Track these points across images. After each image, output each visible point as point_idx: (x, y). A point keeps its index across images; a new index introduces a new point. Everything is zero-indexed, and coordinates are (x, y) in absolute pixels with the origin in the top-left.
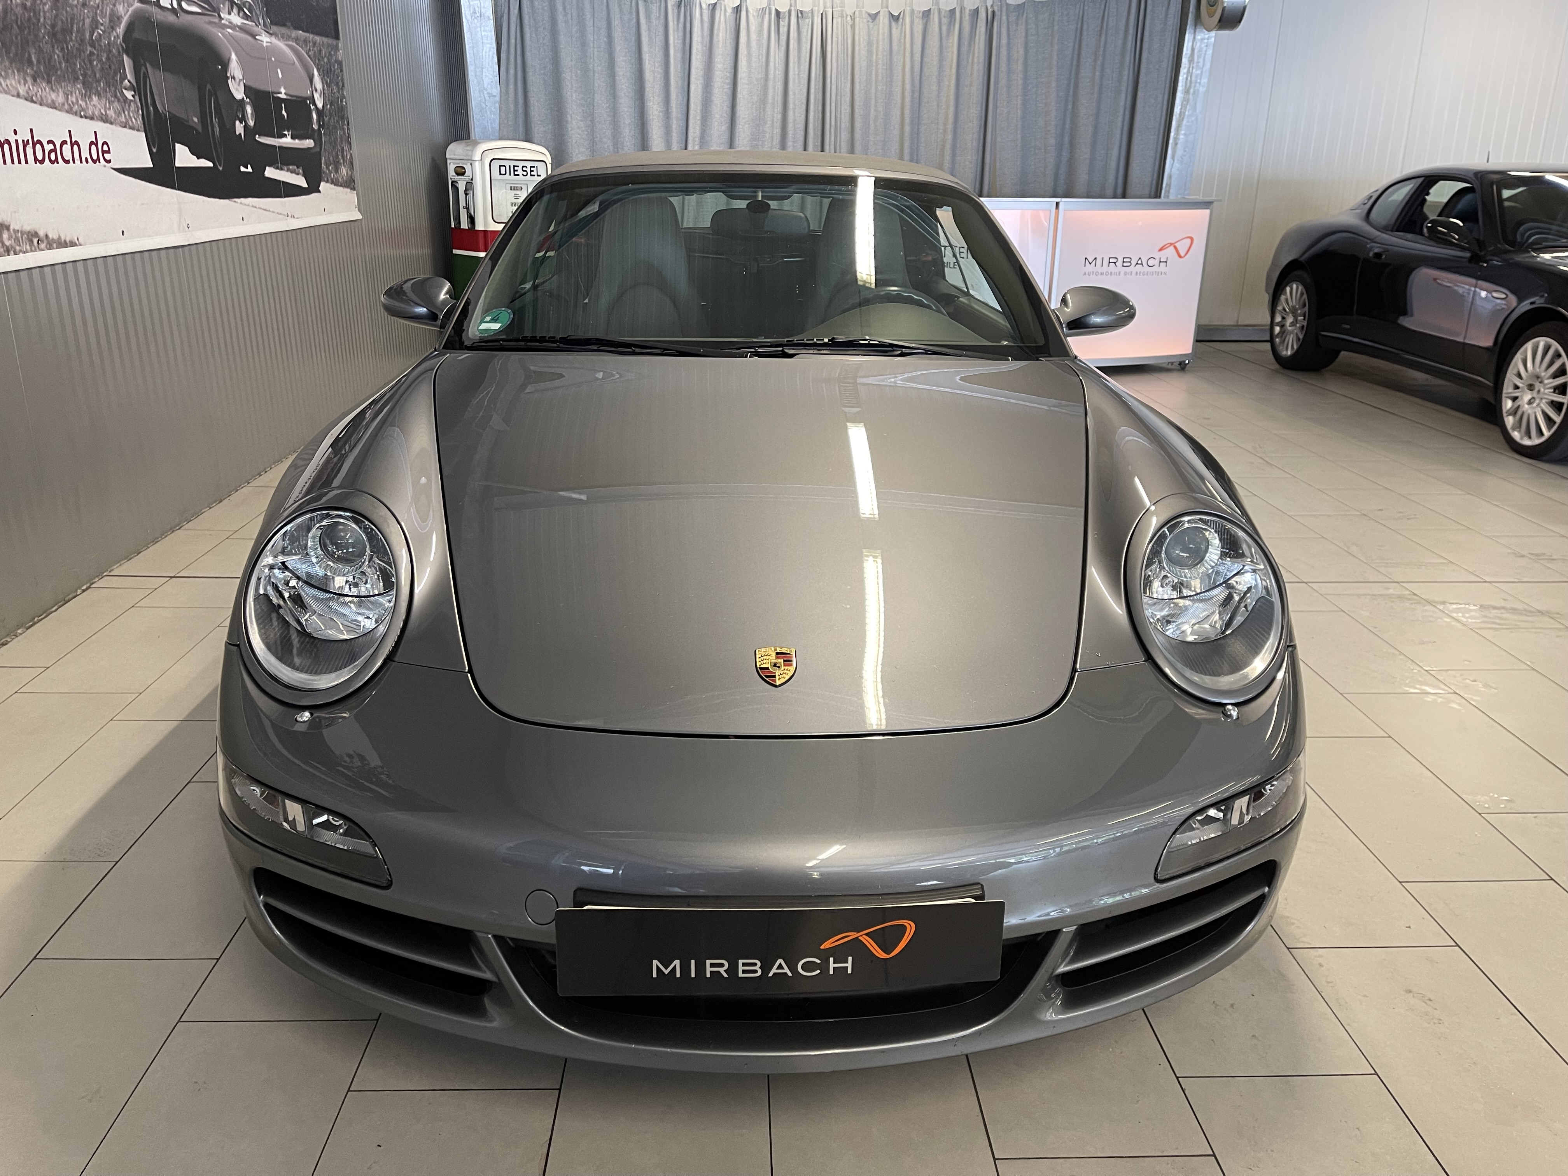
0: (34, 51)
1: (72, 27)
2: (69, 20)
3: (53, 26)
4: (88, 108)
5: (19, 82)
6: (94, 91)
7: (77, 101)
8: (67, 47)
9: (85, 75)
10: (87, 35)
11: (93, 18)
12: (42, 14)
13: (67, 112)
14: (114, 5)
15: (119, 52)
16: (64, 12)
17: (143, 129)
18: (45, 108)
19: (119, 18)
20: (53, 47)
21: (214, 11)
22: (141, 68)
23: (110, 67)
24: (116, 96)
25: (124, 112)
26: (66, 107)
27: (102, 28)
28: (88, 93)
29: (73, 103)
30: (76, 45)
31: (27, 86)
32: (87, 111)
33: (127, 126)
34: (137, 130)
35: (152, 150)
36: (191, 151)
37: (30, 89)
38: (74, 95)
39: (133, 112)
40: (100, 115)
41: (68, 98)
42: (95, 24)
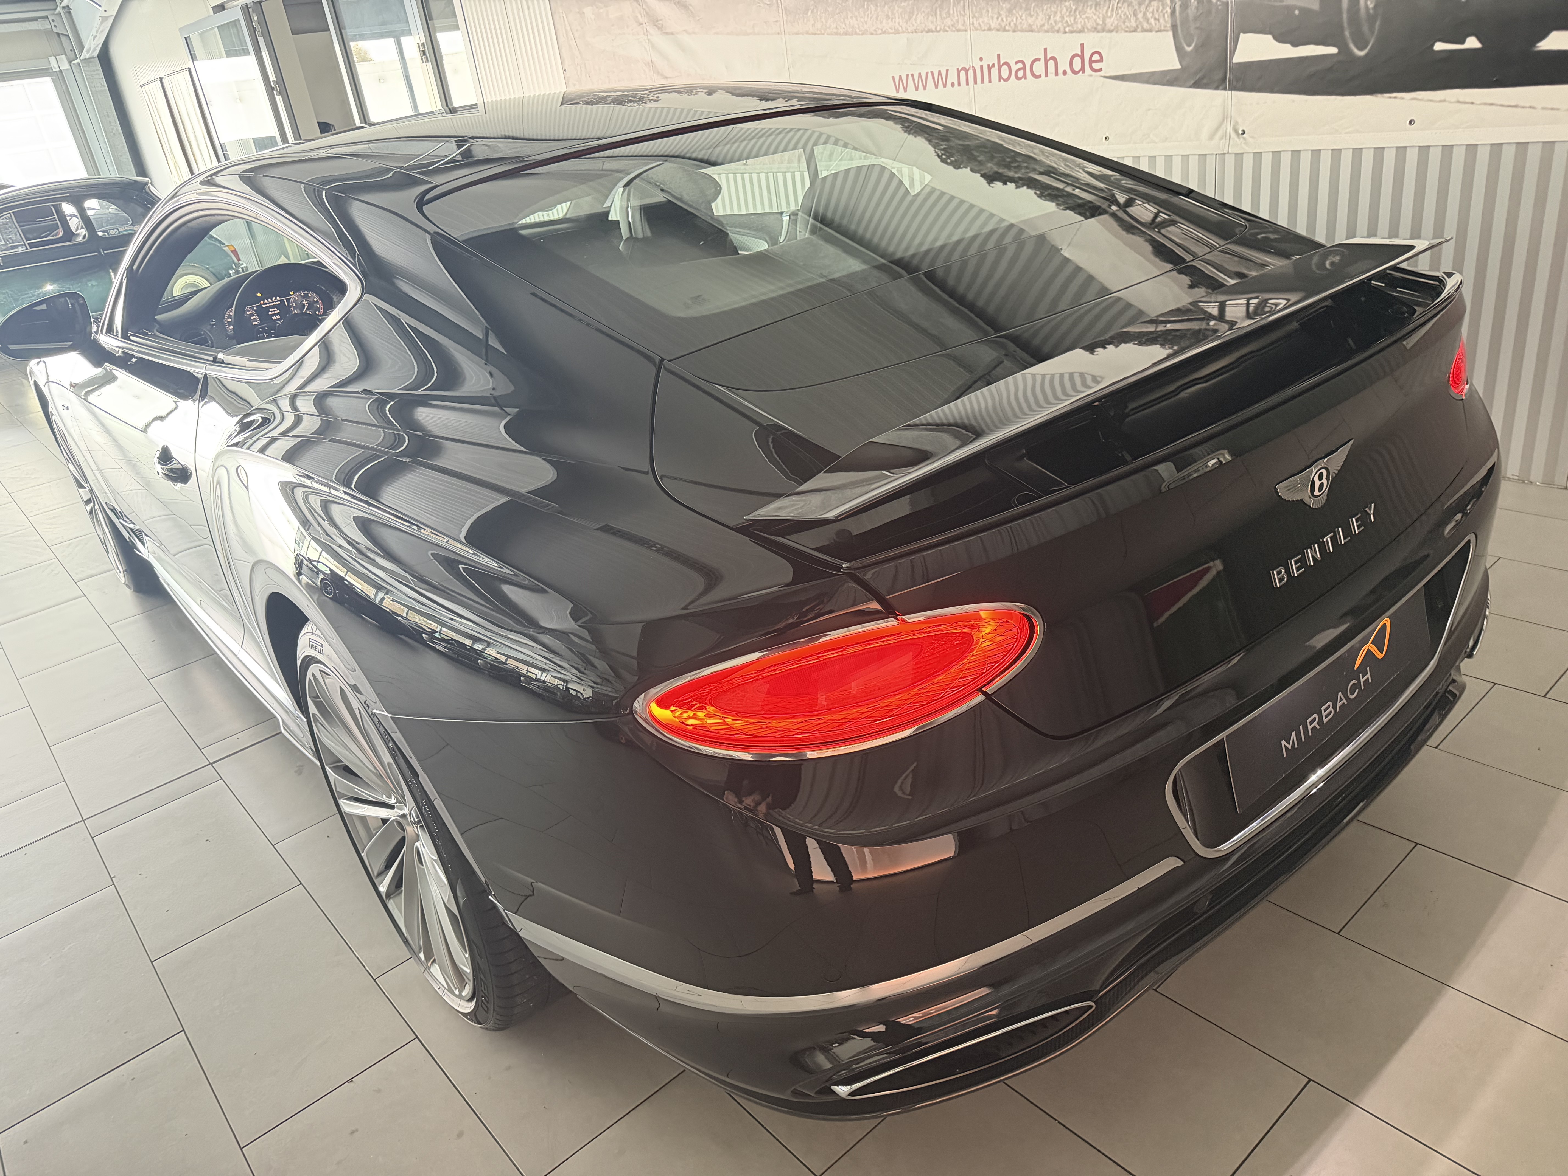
4: (1075, 22)
7: (1062, 18)
13: (1047, 31)
17: (1169, 28)
18: (1019, 33)
31: (1000, 19)
32: (1075, 26)
33: (1139, 30)
34: (1157, 32)
35: (1183, 48)
36: (1280, 38)
37: (1003, 21)
38: (1059, 14)
39: (1153, 13)
40: (1095, 26)
41: (1050, 18)
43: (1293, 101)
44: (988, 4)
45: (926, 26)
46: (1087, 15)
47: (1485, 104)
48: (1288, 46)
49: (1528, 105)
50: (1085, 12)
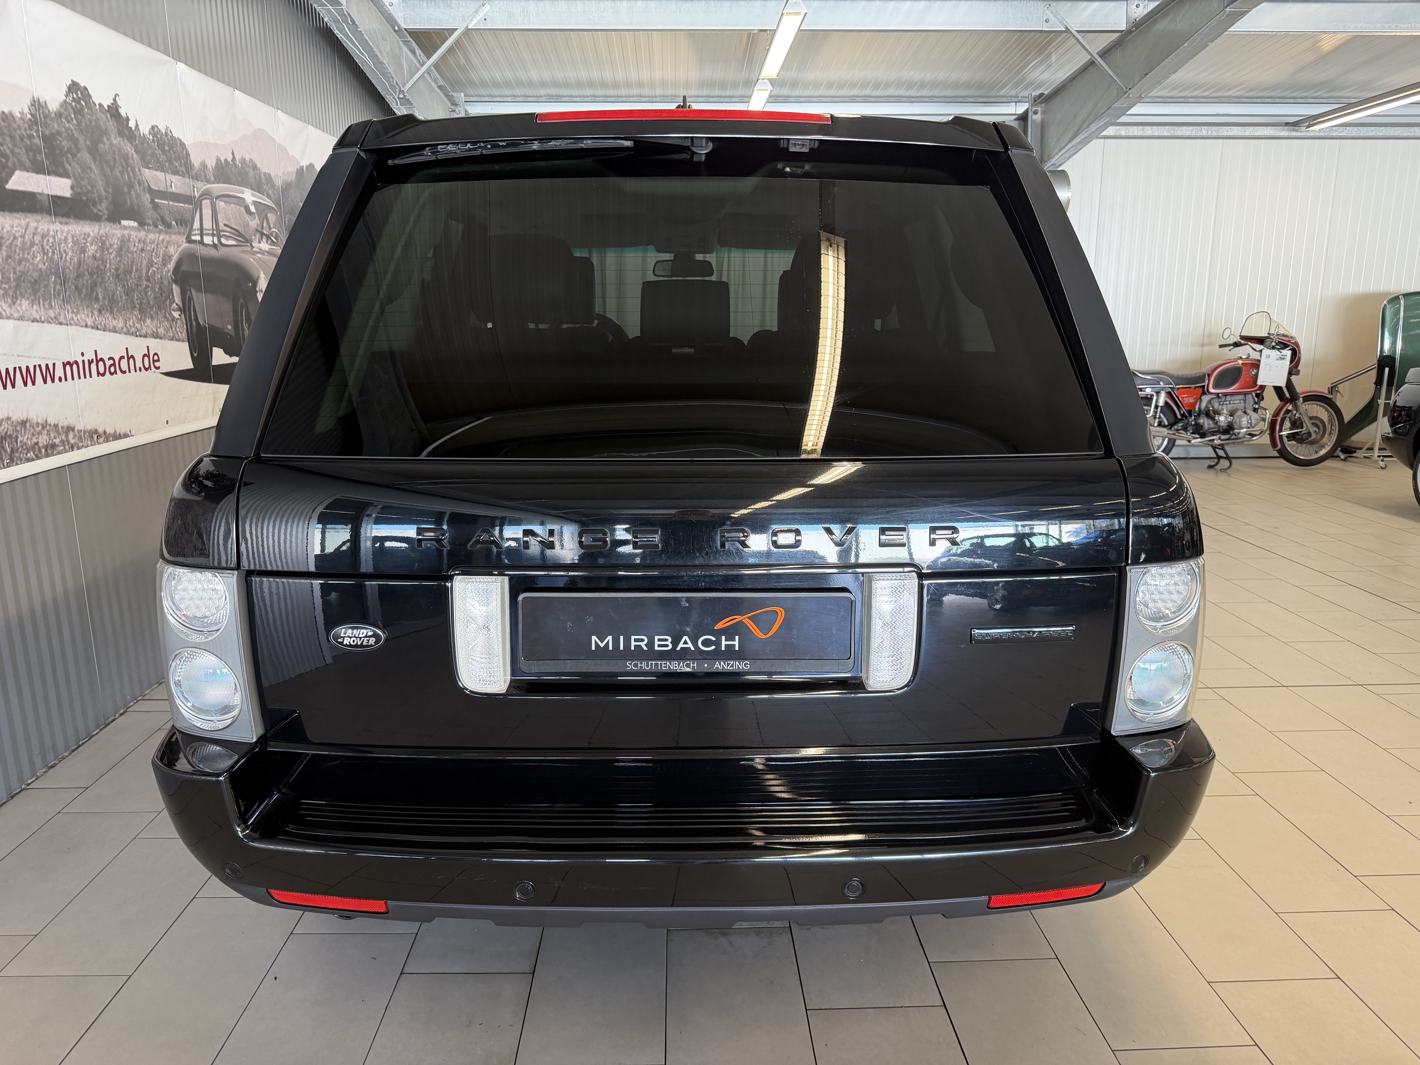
0: (101, 290)
1: (132, 268)
2: (130, 263)
3: (117, 269)
4: (142, 329)
5: (88, 315)
6: (148, 315)
7: (134, 324)
8: (128, 285)
9: (141, 304)
10: (144, 272)
11: (149, 258)
12: (108, 261)
13: (125, 334)
14: (167, 248)
15: (169, 283)
16: (126, 258)
17: (186, 340)
18: (107, 333)
19: (170, 257)
20: (116, 285)
21: (247, 242)
22: (186, 293)
23: (161, 295)
24: (165, 317)
25: (172, 328)
26: (125, 330)
27: (156, 266)
28: (143, 317)
29: (130, 326)
30: (135, 282)
31: (93, 318)
33: (174, 339)
34: (182, 341)
36: (225, 351)
37: (95, 319)
38: (131, 321)
40: (152, 333)
41: (126, 323)
42: (151, 263)
44: (82, 302)
45: (31, 314)
46: (147, 324)
48: (227, 356)
50: (146, 322)
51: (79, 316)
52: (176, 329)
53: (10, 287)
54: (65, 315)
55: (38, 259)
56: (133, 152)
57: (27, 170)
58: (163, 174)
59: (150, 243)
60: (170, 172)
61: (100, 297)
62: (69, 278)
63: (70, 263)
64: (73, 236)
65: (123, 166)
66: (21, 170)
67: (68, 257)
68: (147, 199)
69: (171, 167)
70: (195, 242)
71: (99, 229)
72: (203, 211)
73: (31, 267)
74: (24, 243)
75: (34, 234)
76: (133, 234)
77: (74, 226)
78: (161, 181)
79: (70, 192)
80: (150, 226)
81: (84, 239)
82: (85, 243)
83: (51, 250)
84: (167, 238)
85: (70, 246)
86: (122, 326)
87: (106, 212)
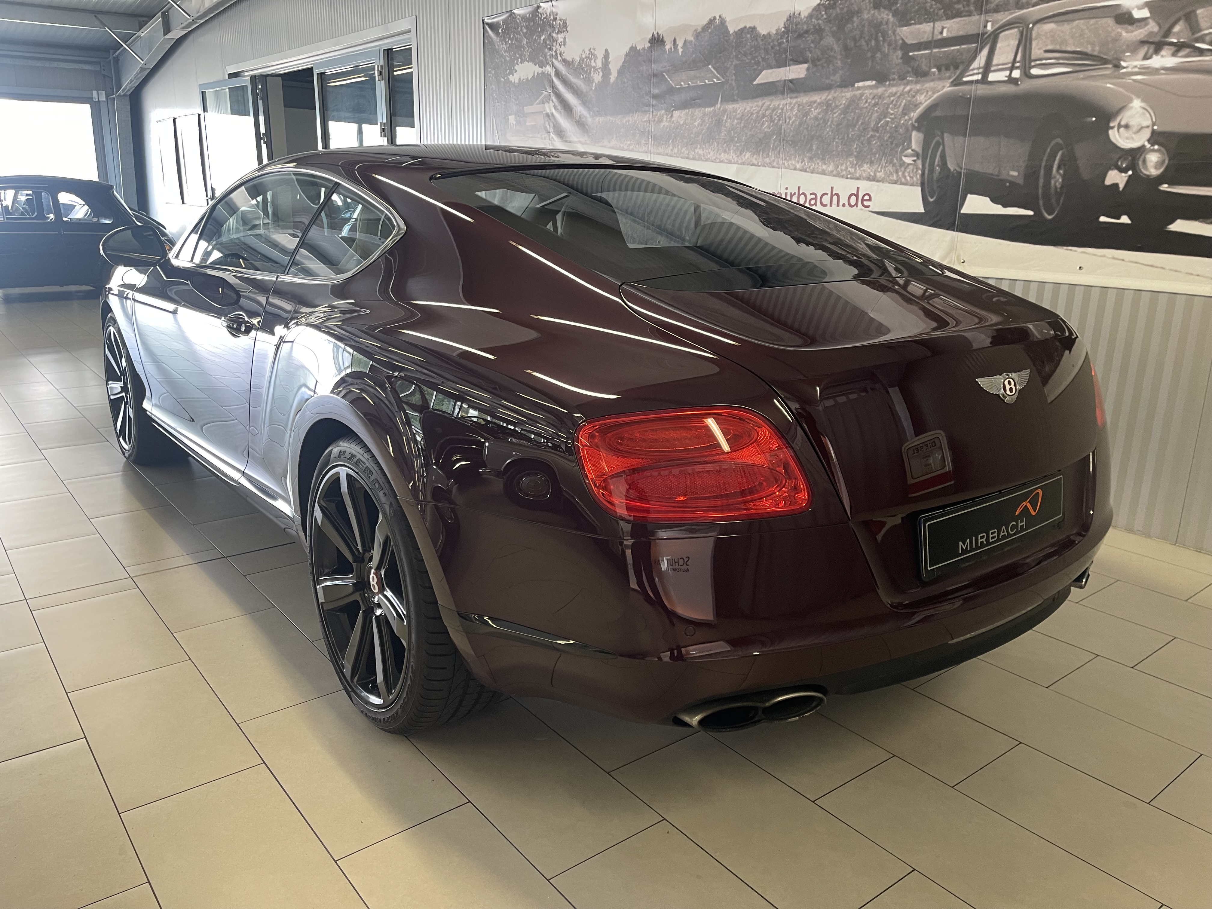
1: (857, 121)
2: (855, 118)
3: (838, 125)
5: (798, 162)
7: (847, 168)
8: (848, 136)
11: (883, 111)
12: (830, 120)
13: (834, 176)
14: (914, 96)
15: (907, 130)
16: (852, 114)
17: (919, 184)
18: (815, 174)
21: (1106, 63)
22: (932, 139)
23: (892, 143)
24: (891, 162)
25: (897, 173)
26: (835, 172)
27: (893, 116)
28: (860, 163)
29: (842, 170)
31: (803, 163)
32: (855, 174)
33: (899, 183)
34: (911, 186)
35: (928, 199)
36: (994, 200)
37: (805, 164)
38: (844, 165)
39: (909, 173)
40: (868, 176)
41: (838, 167)
42: (885, 114)
43: (1000, 244)
44: (796, 152)
45: (751, 161)
46: (864, 168)
47: (1131, 262)
48: (1000, 206)
49: (1160, 266)
50: (863, 166)
51: (790, 162)
52: (903, 173)
53: (741, 145)
54: (778, 161)
55: (765, 126)
56: (890, 17)
57: (771, 68)
58: (932, 24)
59: (889, 96)
60: (944, 18)
61: (814, 147)
62: (789, 136)
63: (792, 125)
64: (799, 105)
65: (871, 35)
66: (767, 69)
67: (791, 122)
68: (897, 57)
69: (949, 13)
70: (971, 82)
71: (828, 96)
72: (999, 45)
73: (759, 131)
74: (758, 117)
75: (767, 110)
76: (867, 92)
77: (802, 98)
78: (924, 32)
79: (805, 73)
80: (894, 80)
81: (809, 106)
82: (809, 109)
83: (777, 119)
84: (918, 87)
85: (794, 113)
86: (832, 169)
87: (839, 80)
